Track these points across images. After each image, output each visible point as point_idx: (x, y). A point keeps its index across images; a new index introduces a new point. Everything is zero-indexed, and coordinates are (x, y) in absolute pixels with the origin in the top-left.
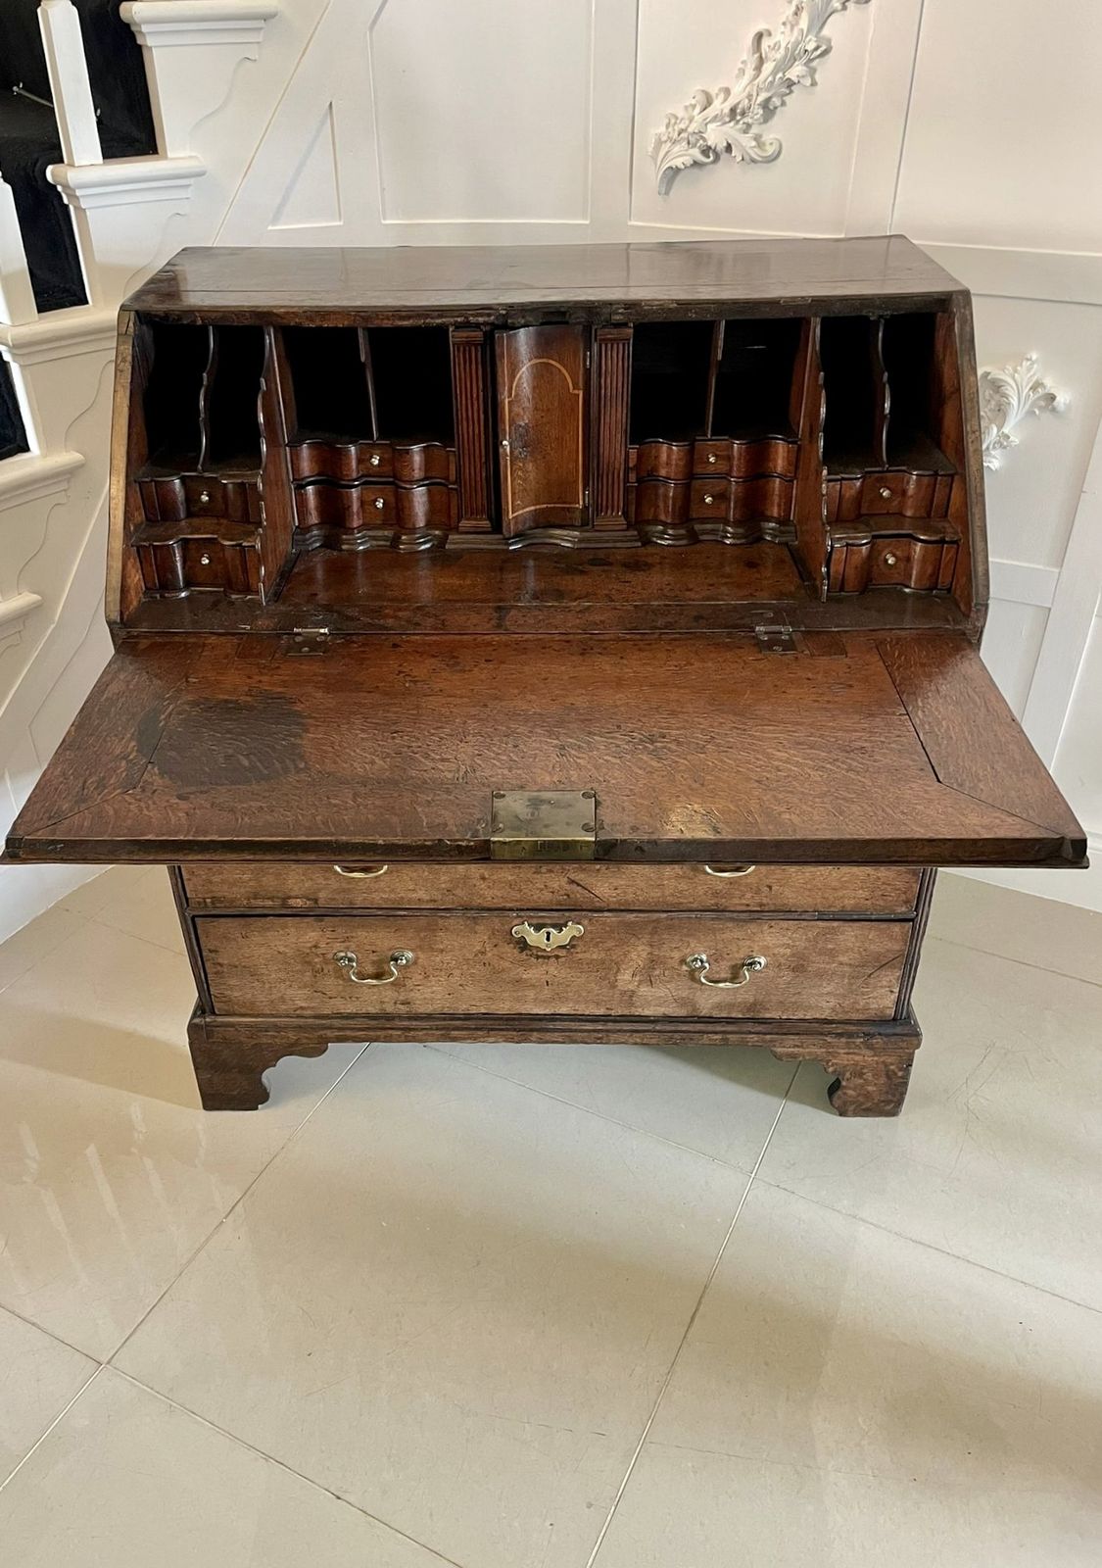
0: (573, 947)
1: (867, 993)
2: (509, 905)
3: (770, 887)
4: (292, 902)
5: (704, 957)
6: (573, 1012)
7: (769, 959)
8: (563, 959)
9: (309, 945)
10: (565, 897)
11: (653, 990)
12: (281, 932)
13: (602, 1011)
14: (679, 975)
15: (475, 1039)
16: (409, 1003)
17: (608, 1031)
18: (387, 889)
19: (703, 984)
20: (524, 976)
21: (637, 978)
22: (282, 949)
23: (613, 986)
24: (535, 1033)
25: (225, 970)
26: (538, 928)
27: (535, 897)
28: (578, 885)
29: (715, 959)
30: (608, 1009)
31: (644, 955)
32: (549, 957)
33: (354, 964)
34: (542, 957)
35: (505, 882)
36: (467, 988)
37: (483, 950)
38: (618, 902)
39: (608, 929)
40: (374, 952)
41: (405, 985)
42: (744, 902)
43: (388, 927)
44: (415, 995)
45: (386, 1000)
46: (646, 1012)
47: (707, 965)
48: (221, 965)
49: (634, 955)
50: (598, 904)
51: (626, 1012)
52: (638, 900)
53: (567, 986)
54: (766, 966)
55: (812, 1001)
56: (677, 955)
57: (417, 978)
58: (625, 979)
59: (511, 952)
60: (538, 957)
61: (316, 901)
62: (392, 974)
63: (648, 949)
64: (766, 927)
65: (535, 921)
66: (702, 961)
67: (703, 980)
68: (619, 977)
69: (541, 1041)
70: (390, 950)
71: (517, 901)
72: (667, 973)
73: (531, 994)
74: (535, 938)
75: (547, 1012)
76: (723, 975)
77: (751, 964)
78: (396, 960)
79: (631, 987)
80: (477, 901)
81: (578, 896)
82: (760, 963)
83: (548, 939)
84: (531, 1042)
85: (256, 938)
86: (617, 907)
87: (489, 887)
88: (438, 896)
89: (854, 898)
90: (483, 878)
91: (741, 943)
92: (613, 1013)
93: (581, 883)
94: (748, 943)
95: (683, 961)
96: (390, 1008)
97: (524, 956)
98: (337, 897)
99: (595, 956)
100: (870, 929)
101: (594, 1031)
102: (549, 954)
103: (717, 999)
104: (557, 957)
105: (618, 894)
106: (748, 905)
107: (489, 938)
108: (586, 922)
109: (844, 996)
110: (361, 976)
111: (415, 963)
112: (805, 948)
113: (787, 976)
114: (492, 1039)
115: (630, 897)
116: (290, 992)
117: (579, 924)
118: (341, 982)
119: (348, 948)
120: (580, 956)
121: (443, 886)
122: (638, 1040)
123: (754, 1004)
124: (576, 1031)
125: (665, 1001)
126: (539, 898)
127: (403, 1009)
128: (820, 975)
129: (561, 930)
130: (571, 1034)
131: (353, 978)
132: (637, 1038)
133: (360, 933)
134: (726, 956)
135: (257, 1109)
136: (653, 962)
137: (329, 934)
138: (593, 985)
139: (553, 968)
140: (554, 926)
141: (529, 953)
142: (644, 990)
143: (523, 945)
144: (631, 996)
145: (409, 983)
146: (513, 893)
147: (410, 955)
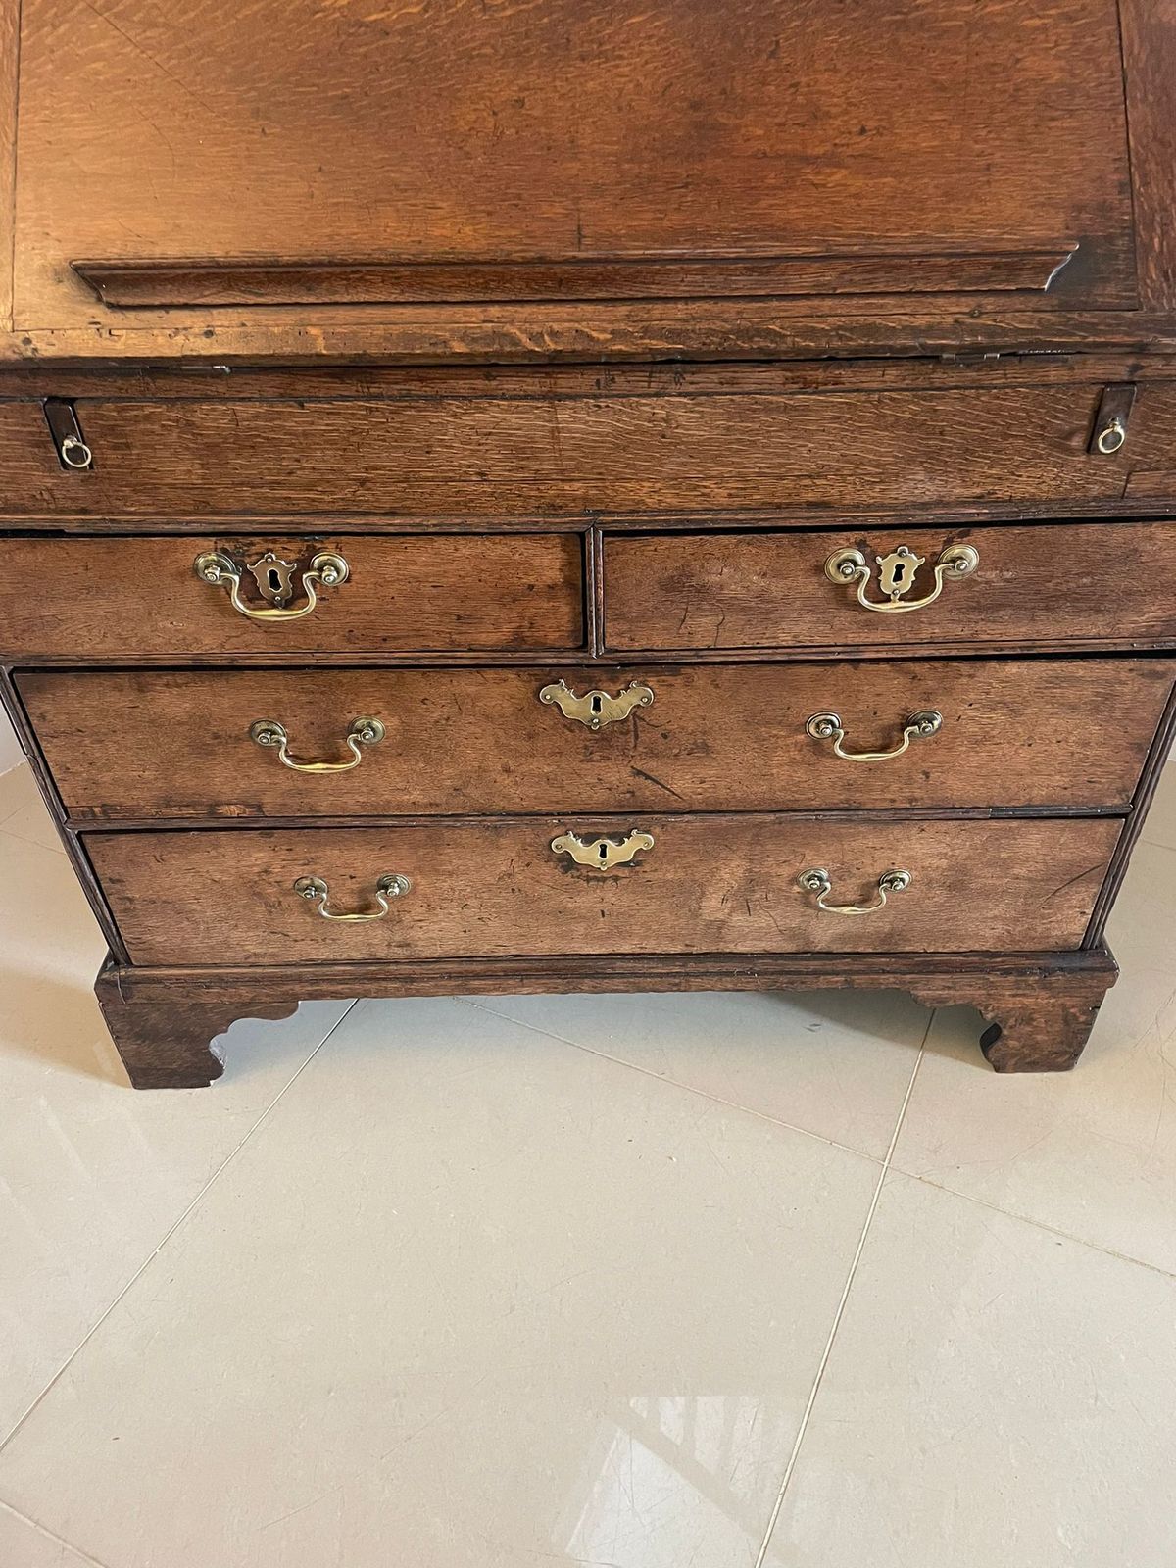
0: (639, 864)
1: (1049, 916)
2: (545, 809)
3: (927, 775)
4: (224, 810)
5: (825, 874)
6: (638, 951)
7: (915, 873)
8: (625, 881)
9: (256, 870)
10: (628, 795)
11: (751, 919)
12: (213, 853)
13: (679, 948)
14: (787, 898)
15: (505, 990)
16: (408, 945)
17: (687, 974)
18: (364, 789)
19: (821, 910)
20: (570, 905)
21: (729, 905)
22: (217, 877)
23: (695, 914)
24: (586, 981)
25: (138, 907)
26: (588, 839)
27: (584, 796)
28: (648, 777)
29: (839, 875)
30: (687, 945)
31: (740, 873)
32: (604, 880)
33: (325, 895)
34: (596, 879)
35: (538, 776)
36: (490, 923)
37: (511, 872)
38: (705, 801)
39: (689, 838)
40: (351, 877)
41: (400, 921)
42: (889, 796)
43: (370, 843)
44: (417, 934)
45: (376, 941)
46: (741, 949)
47: (828, 885)
48: (131, 900)
49: (725, 874)
50: (676, 804)
51: (713, 949)
52: (734, 797)
53: (630, 916)
54: (911, 883)
55: (971, 928)
56: (786, 872)
57: (418, 911)
58: (713, 906)
59: (549, 872)
60: (588, 880)
61: (259, 807)
62: (380, 907)
63: (745, 864)
64: (915, 831)
65: (584, 831)
66: (821, 879)
67: (822, 906)
68: (703, 904)
69: (595, 990)
70: (375, 874)
71: (557, 802)
72: (770, 895)
73: (581, 928)
74: (585, 853)
75: (603, 951)
76: (850, 897)
77: (891, 882)
78: (386, 887)
79: (720, 916)
80: (500, 804)
81: (648, 793)
82: (902, 880)
83: (603, 854)
84: (582, 991)
85: (176, 861)
86: (703, 807)
87: (516, 784)
88: (440, 798)
89: (1048, 786)
90: (507, 771)
91: (878, 853)
92: (694, 950)
93: (651, 774)
94: (889, 853)
95: (794, 880)
96: (382, 953)
97: (568, 878)
98: (288, 801)
99: (670, 876)
100: (1063, 830)
101: (668, 975)
102: (605, 875)
103: (840, 929)
104: (616, 879)
105: (705, 790)
106: (893, 801)
107: (519, 855)
108: (657, 830)
109: (1016, 920)
110: (338, 910)
111: (414, 890)
112: (969, 858)
113: (940, 895)
114: (526, 990)
115: (723, 793)
116: (235, 934)
117: (647, 832)
118: (309, 920)
119: (313, 872)
120: (648, 876)
121: (448, 783)
122: (730, 986)
123: (890, 935)
124: (644, 975)
125: (767, 933)
126: (590, 797)
127: (400, 953)
128: (986, 893)
129: (622, 842)
130: (637, 980)
131: (325, 914)
132: (728, 982)
133: (329, 852)
134: (855, 871)
135: (208, 1085)
136: (751, 882)
137: (284, 855)
138: (668, 915)
139: (610, 894)
140: (611, 836)
141: (576, 874)
142: (738, 919)
143: (567, 862)
144: (720, 928)
145: (406, 918)
146: (552, 791)
147: (404, 880)
